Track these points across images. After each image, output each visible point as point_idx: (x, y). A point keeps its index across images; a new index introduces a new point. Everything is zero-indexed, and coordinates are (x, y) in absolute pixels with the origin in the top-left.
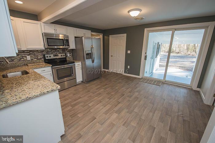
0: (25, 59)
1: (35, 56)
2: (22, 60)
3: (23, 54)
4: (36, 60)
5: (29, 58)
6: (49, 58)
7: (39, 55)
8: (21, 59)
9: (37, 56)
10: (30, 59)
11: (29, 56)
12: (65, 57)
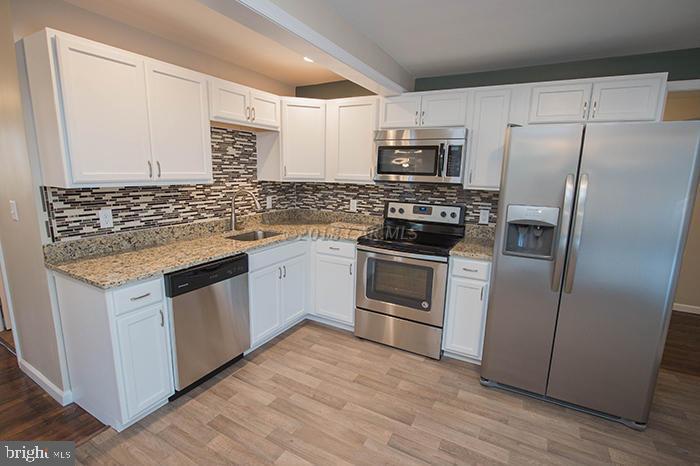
0: (346, 207)
1: (368, 203)
2: (341, 208)
3: (345, 192)
4: (367, 214)
5: (354, 205)
6: (397, 215)
7: (377, 201)
8: (339, 206)
9: (371, 203)
10: (355, 211)
11: (356, 201)
12: (456, 221)
